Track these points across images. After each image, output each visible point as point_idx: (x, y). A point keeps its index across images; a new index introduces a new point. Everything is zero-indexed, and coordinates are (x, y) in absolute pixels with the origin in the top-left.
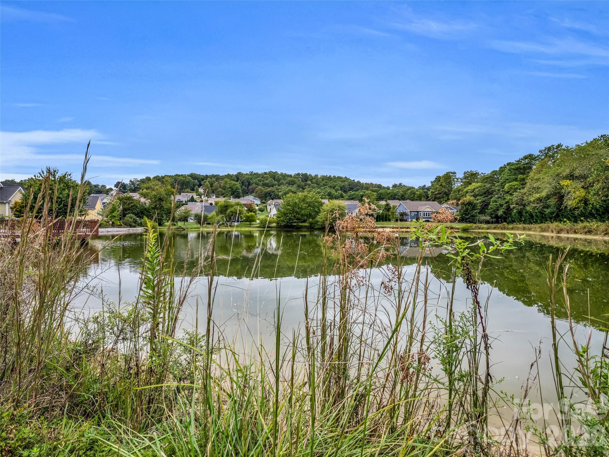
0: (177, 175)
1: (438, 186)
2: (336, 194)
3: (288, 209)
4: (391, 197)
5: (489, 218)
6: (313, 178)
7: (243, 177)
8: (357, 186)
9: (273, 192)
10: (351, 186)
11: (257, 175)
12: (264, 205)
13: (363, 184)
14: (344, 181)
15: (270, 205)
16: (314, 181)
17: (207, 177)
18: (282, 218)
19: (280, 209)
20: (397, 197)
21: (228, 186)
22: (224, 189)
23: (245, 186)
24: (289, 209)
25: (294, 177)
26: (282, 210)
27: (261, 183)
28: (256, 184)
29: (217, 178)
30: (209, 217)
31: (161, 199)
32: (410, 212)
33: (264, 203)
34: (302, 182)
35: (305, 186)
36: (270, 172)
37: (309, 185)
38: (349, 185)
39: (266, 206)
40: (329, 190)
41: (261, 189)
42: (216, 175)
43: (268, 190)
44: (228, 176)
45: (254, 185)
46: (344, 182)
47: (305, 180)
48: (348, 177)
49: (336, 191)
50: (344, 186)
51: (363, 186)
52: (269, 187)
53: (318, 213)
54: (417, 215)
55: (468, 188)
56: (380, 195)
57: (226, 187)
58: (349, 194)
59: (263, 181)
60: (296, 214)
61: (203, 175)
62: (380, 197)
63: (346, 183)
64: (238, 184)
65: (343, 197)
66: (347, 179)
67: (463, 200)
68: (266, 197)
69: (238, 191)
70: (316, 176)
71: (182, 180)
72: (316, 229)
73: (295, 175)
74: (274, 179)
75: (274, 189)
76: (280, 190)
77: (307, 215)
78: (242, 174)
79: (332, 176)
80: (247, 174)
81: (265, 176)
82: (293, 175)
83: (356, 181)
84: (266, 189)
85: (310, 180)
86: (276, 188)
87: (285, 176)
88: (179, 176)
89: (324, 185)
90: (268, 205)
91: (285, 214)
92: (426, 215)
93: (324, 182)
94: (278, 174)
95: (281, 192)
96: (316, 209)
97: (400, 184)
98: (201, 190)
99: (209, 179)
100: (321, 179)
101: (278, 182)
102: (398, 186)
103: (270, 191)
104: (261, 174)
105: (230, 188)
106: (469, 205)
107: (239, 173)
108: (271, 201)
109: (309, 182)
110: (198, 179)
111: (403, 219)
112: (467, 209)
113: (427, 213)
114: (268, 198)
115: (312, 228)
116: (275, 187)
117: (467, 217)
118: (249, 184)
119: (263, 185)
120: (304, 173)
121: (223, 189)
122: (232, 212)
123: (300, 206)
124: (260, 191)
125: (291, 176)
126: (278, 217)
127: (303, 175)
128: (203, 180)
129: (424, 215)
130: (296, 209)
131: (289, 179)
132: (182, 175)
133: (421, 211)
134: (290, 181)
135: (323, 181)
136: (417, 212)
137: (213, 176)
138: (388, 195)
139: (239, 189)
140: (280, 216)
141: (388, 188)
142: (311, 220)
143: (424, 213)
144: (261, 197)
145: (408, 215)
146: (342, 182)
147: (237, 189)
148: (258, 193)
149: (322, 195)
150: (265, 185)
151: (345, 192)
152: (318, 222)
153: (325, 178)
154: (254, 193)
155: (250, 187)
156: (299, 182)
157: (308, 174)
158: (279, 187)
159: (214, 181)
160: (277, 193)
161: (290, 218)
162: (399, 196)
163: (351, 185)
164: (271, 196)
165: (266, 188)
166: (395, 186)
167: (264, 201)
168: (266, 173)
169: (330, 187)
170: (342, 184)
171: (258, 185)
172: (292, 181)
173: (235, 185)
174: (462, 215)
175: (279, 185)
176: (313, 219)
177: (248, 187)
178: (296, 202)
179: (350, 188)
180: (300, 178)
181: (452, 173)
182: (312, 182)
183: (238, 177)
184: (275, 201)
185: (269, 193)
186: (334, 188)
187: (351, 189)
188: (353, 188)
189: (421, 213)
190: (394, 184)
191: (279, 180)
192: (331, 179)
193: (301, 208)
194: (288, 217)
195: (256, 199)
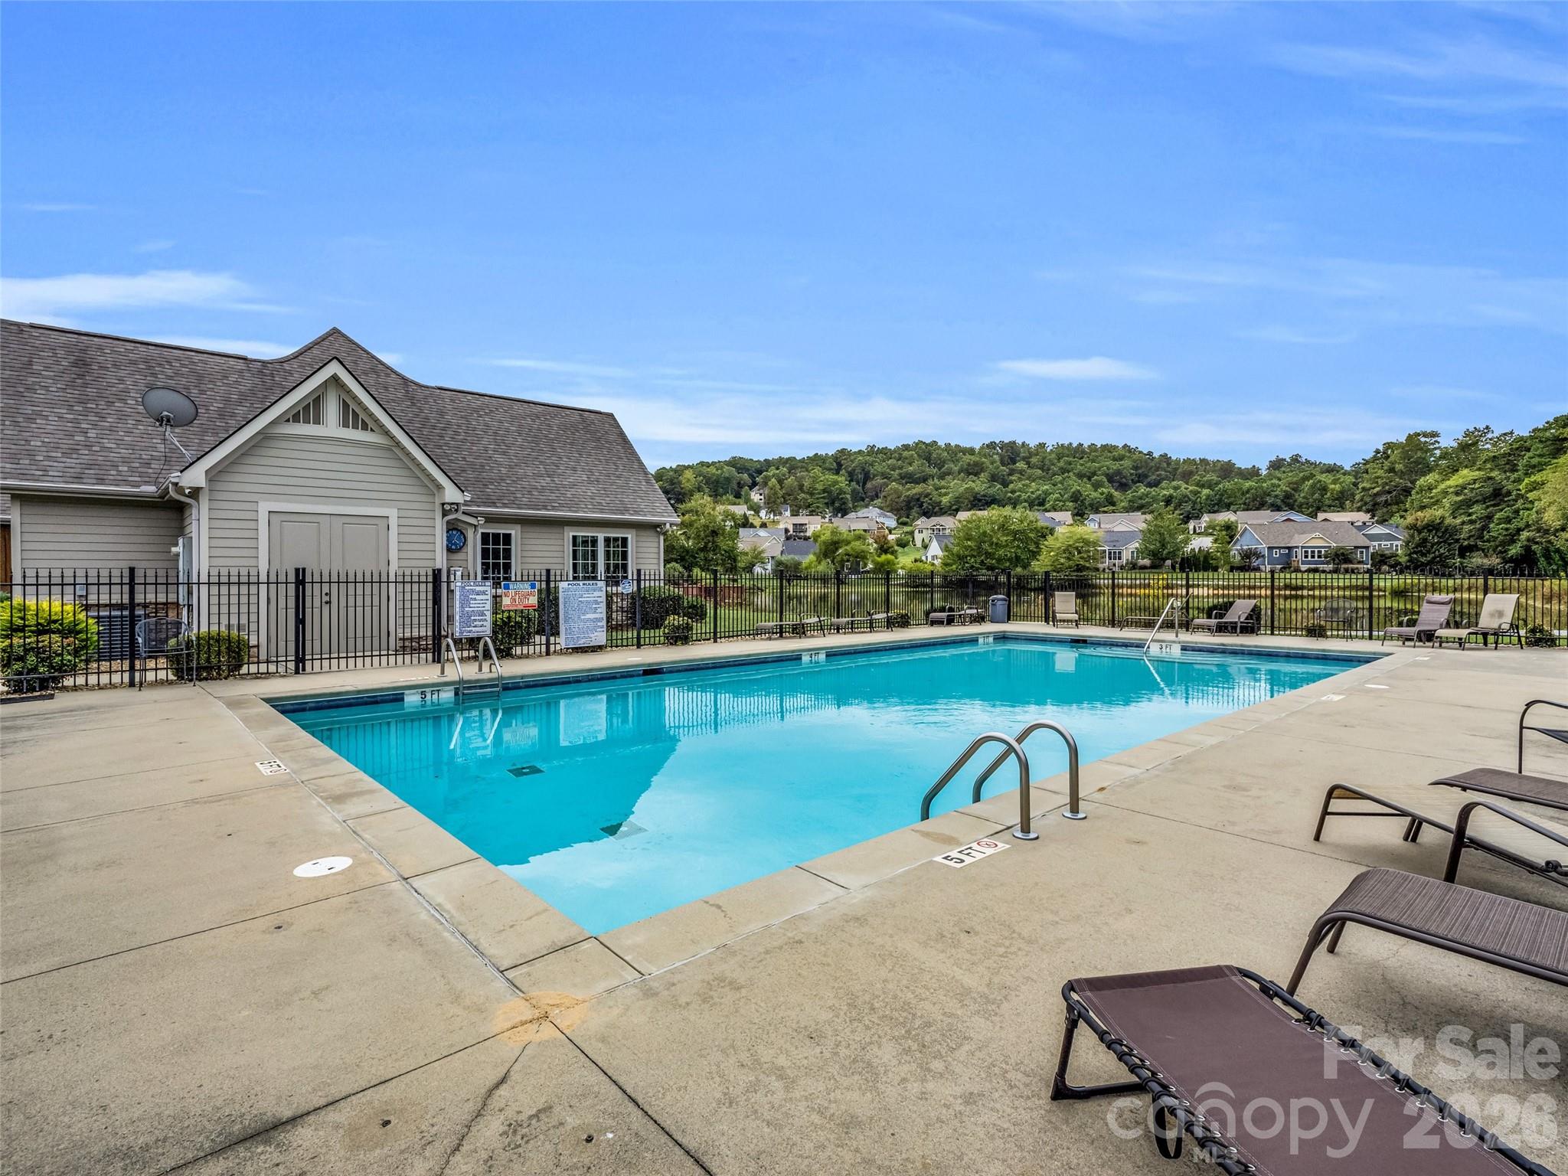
0: (702, 464)
1: (1380, 473)
2: (1094, 495)
3: (966, 548)
4: (1254, 500)
5: (1498, 561)
6: (1031, 455)
7: (852, 461)
8: (1157, 469)
9: (927, 495)
10: (1140, 471)
11: (884, 451)
12: (907, 529)
13: (1177, 461)
14: (1121, 458)
15: (921, 532)
16: (1034, 460)
17: (768, 463)
18: (954, 566)
19: (950, 546)
20: (1269, 500)
21: (820, 487)
22: (812, 494)
23: (858, 483)
24: (970, 546)
25: (979, 453)
26: (956, 549)
27: (896, 474)
28: (885, 476)
29: (791, 464)
30: (804, 565)
31: (714, 533)
32: (1269, 548)
33: (905, 524)
34: (1003, 464)
35: (1010, 474)
36: (917, 444)
37: (1021, 472)
38: (1136, 468)
39: (912, 533)
40: (1076, 485)
41: (896, 491)
42: (789, 459)
43: (914, 491)
44: (817, 460)
45: (879, 481)
46: (1121, 460)
47: (1011, 459)
48: (1133, 446)
49: (1097, 486)
50: (1118, 472)
51: (1176, 469)
52: (917, 482)
53: (1035, 555)
54: (1289, 555)
55: (1448, 483)
56: (1222, 495)
57: (815, 489)
58: (1130, 494)
59: (901, 468)
60: (987, 558)
61: (758, 461)
62: (1220, 500)
63: (1127, 463)
64: (842, 480)
65: (1113, 504)
66: (1130, 452)
67: (1413, 517)
68: (909, 508)
69: (842, 498)
70: (1042, 445)
71: (714, 474)
72: (1031, 590)
73: (982, 448)
74: (928, 459)
75: (928, 487)
76: (943, 491)
77: (1010, 560)
78: (850, 453)
79: (1086, 445)
80: (860, 451)
81: (905, 454)
82: (977, 447)
83: (1156, 455)
84: (909, 489)
85: (1024, 459)
86: (934, 485)
87: (955, 452)
88: (708, 465)
89: (1063, 471)
90: (917, 531)
91: (961, 558)
92: (1313, 557)
93: (1061, 464)
94: (940, 447)
95: (946, 494)
96: (1032, 547)
97: (1296, 459)
98: (756, 497)
99: (772, 471)
100: (1053, 456)
101: (940, 469)
102: (1290, 465)
103: (920, 494)
104: (895, 451)
105: (824, 491)
106: (1430, 531)
107: (843, 451)
108: (923, 519)
109: (1021, 465)
110: (748, 470)
111: (1249, 566)
112: (1425, 540)
113: (1313, 552)
114: (914, 512)
115: (1024, 588)
116: (930, 482)
117: (1423, 559)
118: (867, 477)
119: (902, 478)
120: (1006, 441)
121: (808, 493)
122: (849, 555)
123: (994, 540)
124: (894, 496)
125: (971, 451)
126: (946, 564)
127: (1003, 446)
128: (760, 472)
129: (1306, 557)
130: (986, 546)
131: (968, 458)
132: (714, 463)
133: (1297, 547)
134: (969, 464)
135: (1059, 459)
136: (1289, 548)
137: (782, 462)
138: (1243, 494)
139: (845, 493)
140: (949, 561)
141: (1254, 472)
142: (1019, 570)
143: (1306, 552)
144: (898, 510)
145: (1263, 556)
146: (1115, 459)
147: (841, 491)
148: (889, 498)
149: (1056, 500)
150: (909, 479)
151: (1123, 487)
152: (1035, 573)
153: (1066, 451)
154: (880, 500)
155: (869, 485)
156: (993, 463)
157: (1019, 442)
158: (943, 483)
159: (784, 475)
160: (936, 498)
161: (972, 567)
162: (1276, 496)
163: (1141, 468)
164: (921, 506)
165: (908, 486)
166: (1277, 465)
167: (904, 519)
168: (906, 447)
169: (1080, 476)
170: (1115, 466)
171: (888, 478)
172: (976, 464)
173: (836, 483)
174: (1409, 555)
175: (942, 477)
176: (1024, 567)
177: (864, 484)
178: (985, 532)
179: (1139, 476)
180: (997, 454)
181: (1425, 435)
182: (1028, 463)
183: (839, 462)
184: (934, 520)
185: (918, 500)
186: (1089, 479)
187: (1140, 478)
188: (1146, 476)
189: (1299, 551)
190: (1274, 458)
191: (940, 464)
192: (1083, 452)
193: (997, 544)
194: (967, 565)
195: (886, 516)
